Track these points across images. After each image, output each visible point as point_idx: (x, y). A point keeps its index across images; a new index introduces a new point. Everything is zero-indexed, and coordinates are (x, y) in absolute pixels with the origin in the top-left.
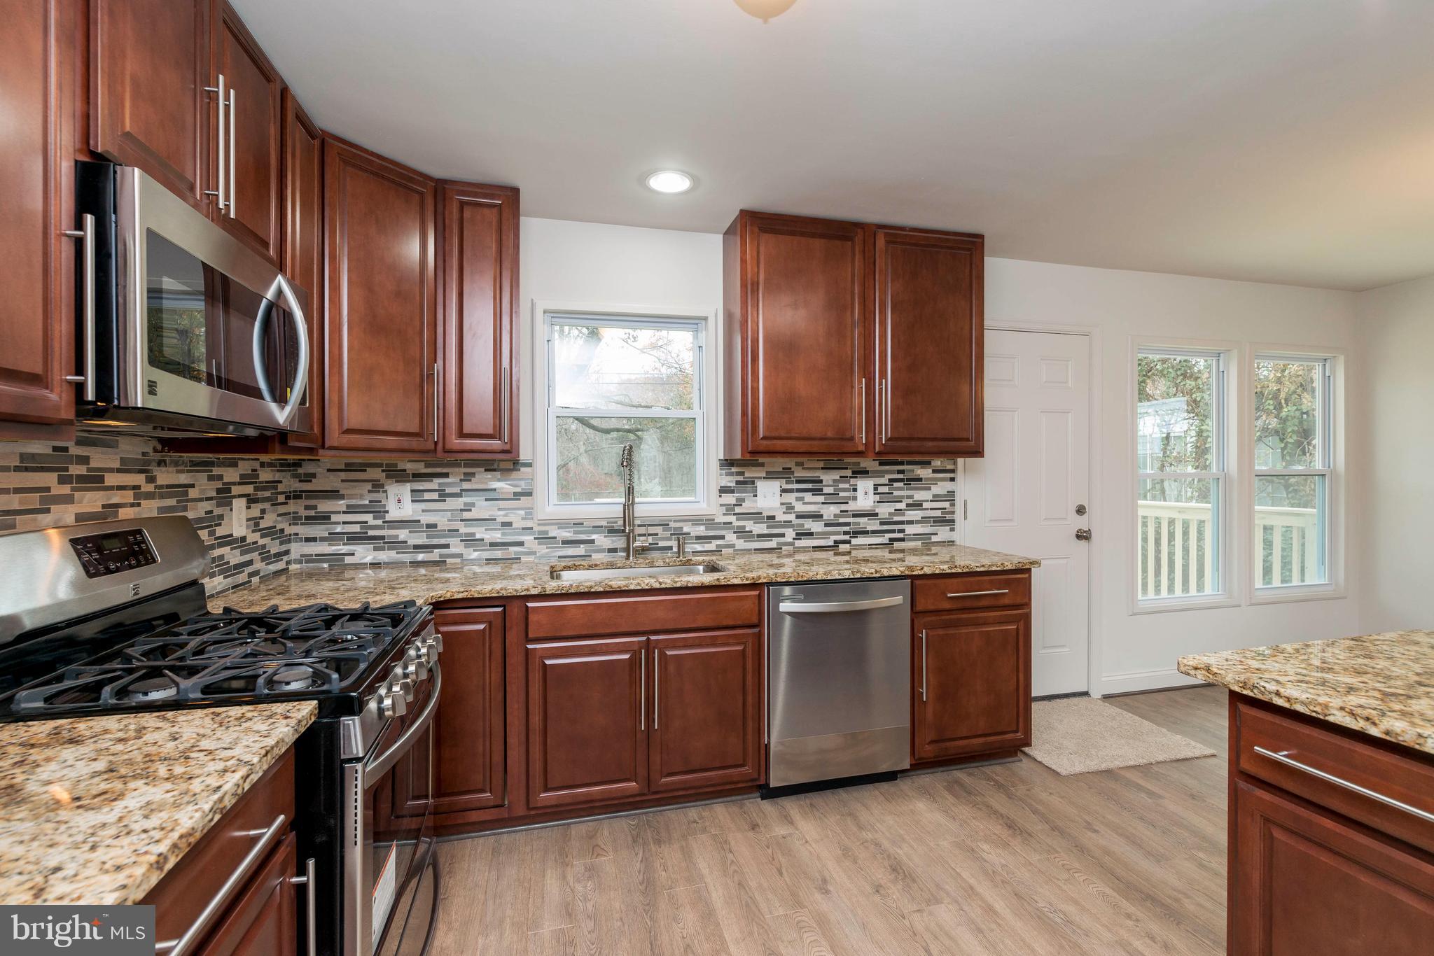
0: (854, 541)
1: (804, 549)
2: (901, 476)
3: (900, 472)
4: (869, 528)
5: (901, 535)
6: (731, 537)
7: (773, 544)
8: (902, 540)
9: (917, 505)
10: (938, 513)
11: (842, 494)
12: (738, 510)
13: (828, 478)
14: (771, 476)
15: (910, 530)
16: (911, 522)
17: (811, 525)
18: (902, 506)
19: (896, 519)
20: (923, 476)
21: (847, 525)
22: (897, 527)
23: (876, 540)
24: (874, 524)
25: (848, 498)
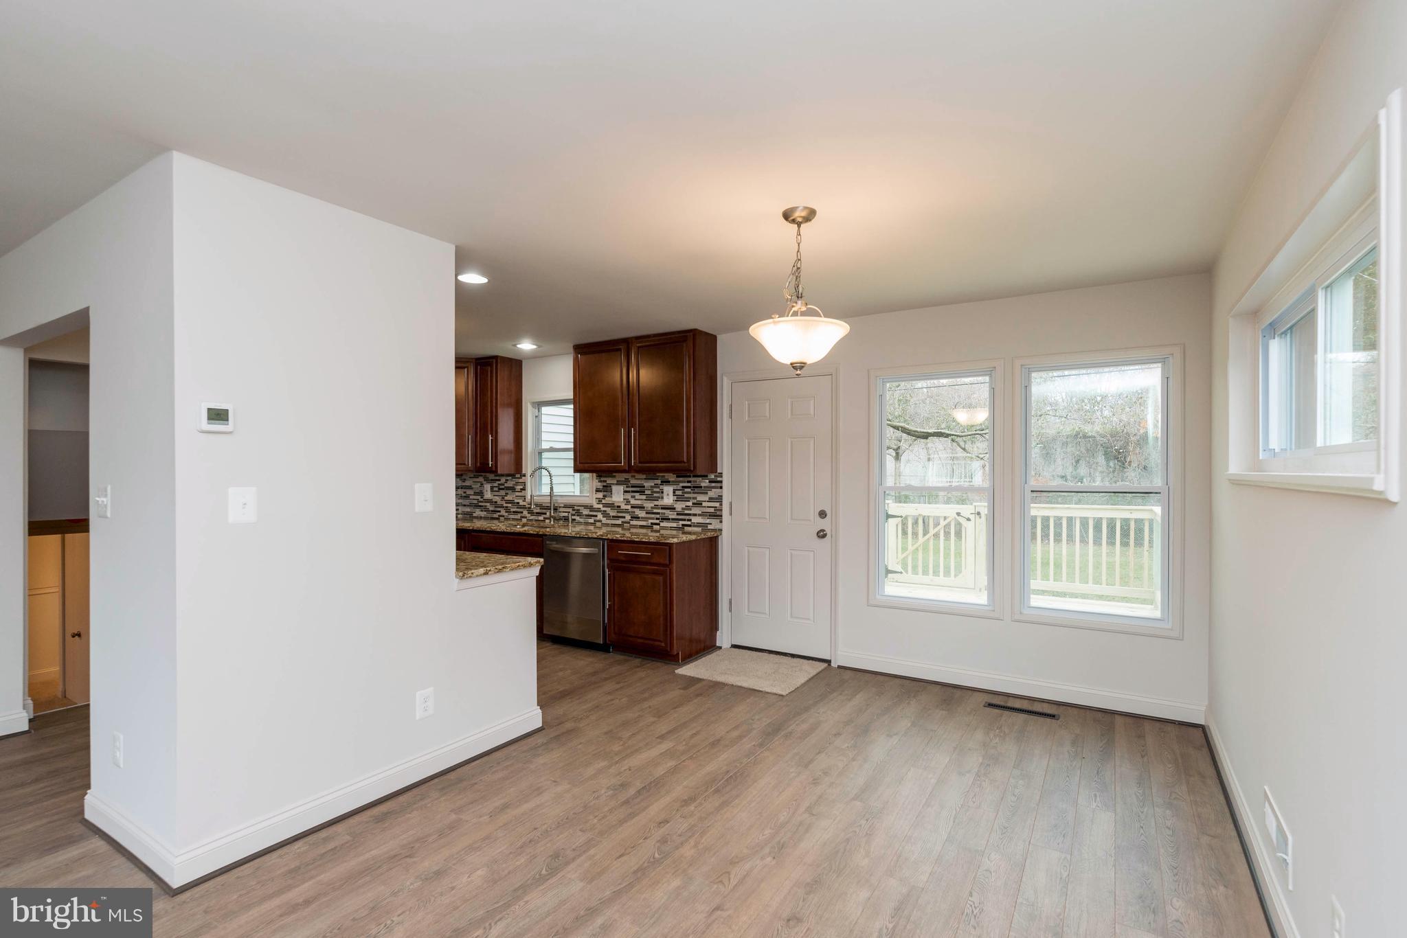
0: (662, 524)
1: (635, 527)
2: (689, 485)
3: (689, 482)
4: (670, 517)
5: (689, 523)
6: (600, 516)
7: (619, 522)
8: (690, 526)
9: (699, 504)
10: (712, 510)
11: (655, 495)
12: (603, 501)
13: (648, 484)
14: (619, 483)
15: (695, 520)
16: (695, 515)
17: (638, 512)
18: (690, 504)
19: (686, 512)
20: (703, 485)
21: (658, 513)
22: (687, 517)
23: (674, 525)
24: (673, 514)
25: (659, 497)
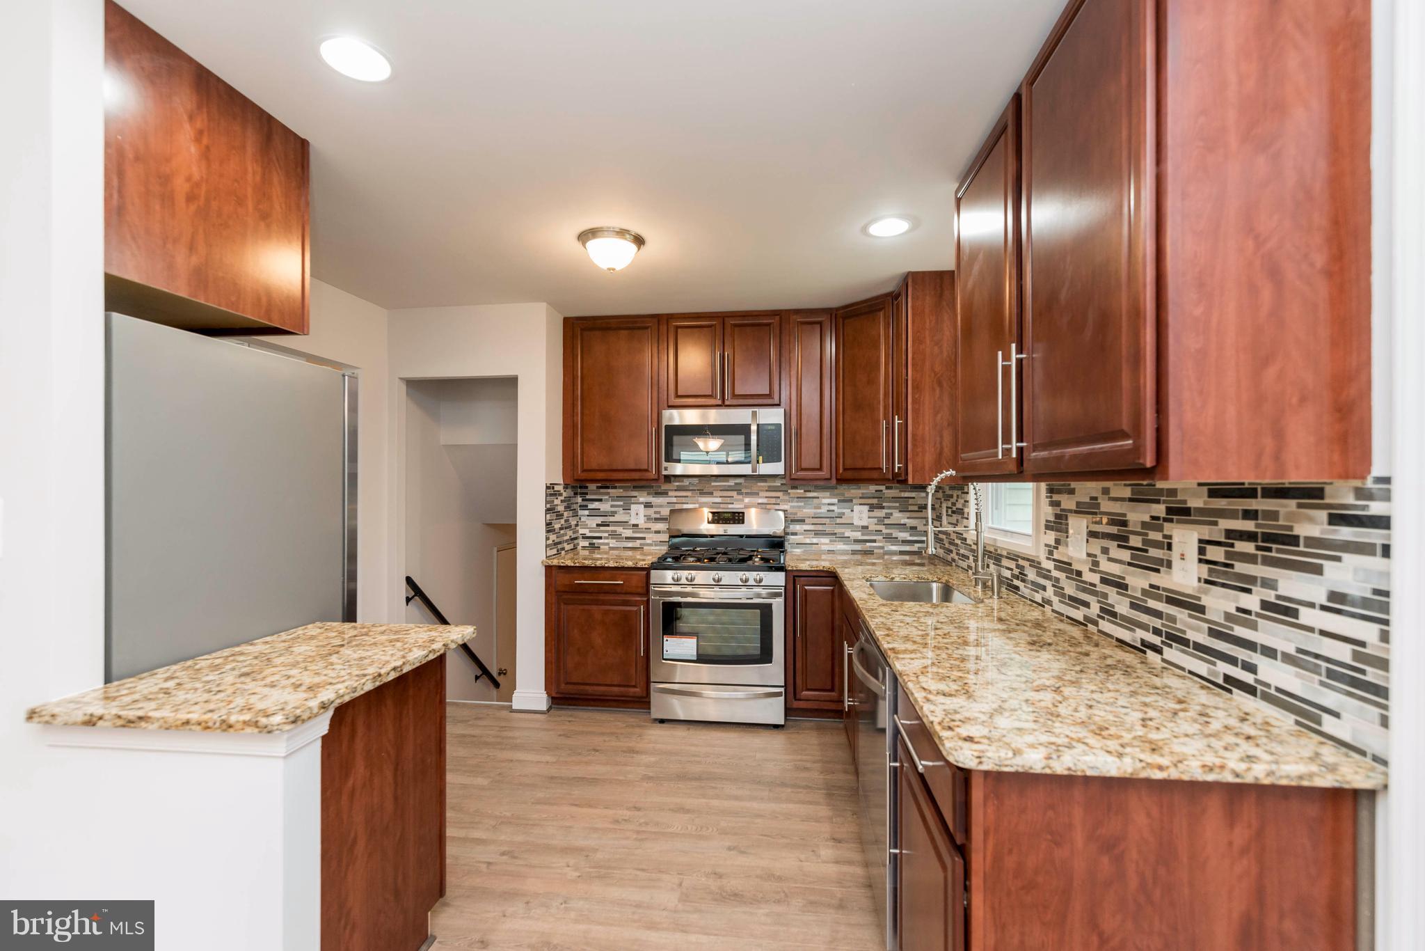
0: (1168, 653)
2: (1249, 526)
3: (1249, 515)
4: (1192, 636)
5: (1248, 678)
7: (1080, 614)
8: (1251, 690)
9: (1283, 610)
10: (1344, 651)
11: (1153, 552)
12: (1056, 555)
13: (1137, 516)
14: (1080, 510)
15: (1269, 672)
16: (1270, 652)
17: (1116, 600)
19: (1240, 631)
20: (1304, 530)
21: (1158, 614)
22: (1242, 654)
23: (1202, 668)
24: (1198, 630)
25: (1160, 562)
